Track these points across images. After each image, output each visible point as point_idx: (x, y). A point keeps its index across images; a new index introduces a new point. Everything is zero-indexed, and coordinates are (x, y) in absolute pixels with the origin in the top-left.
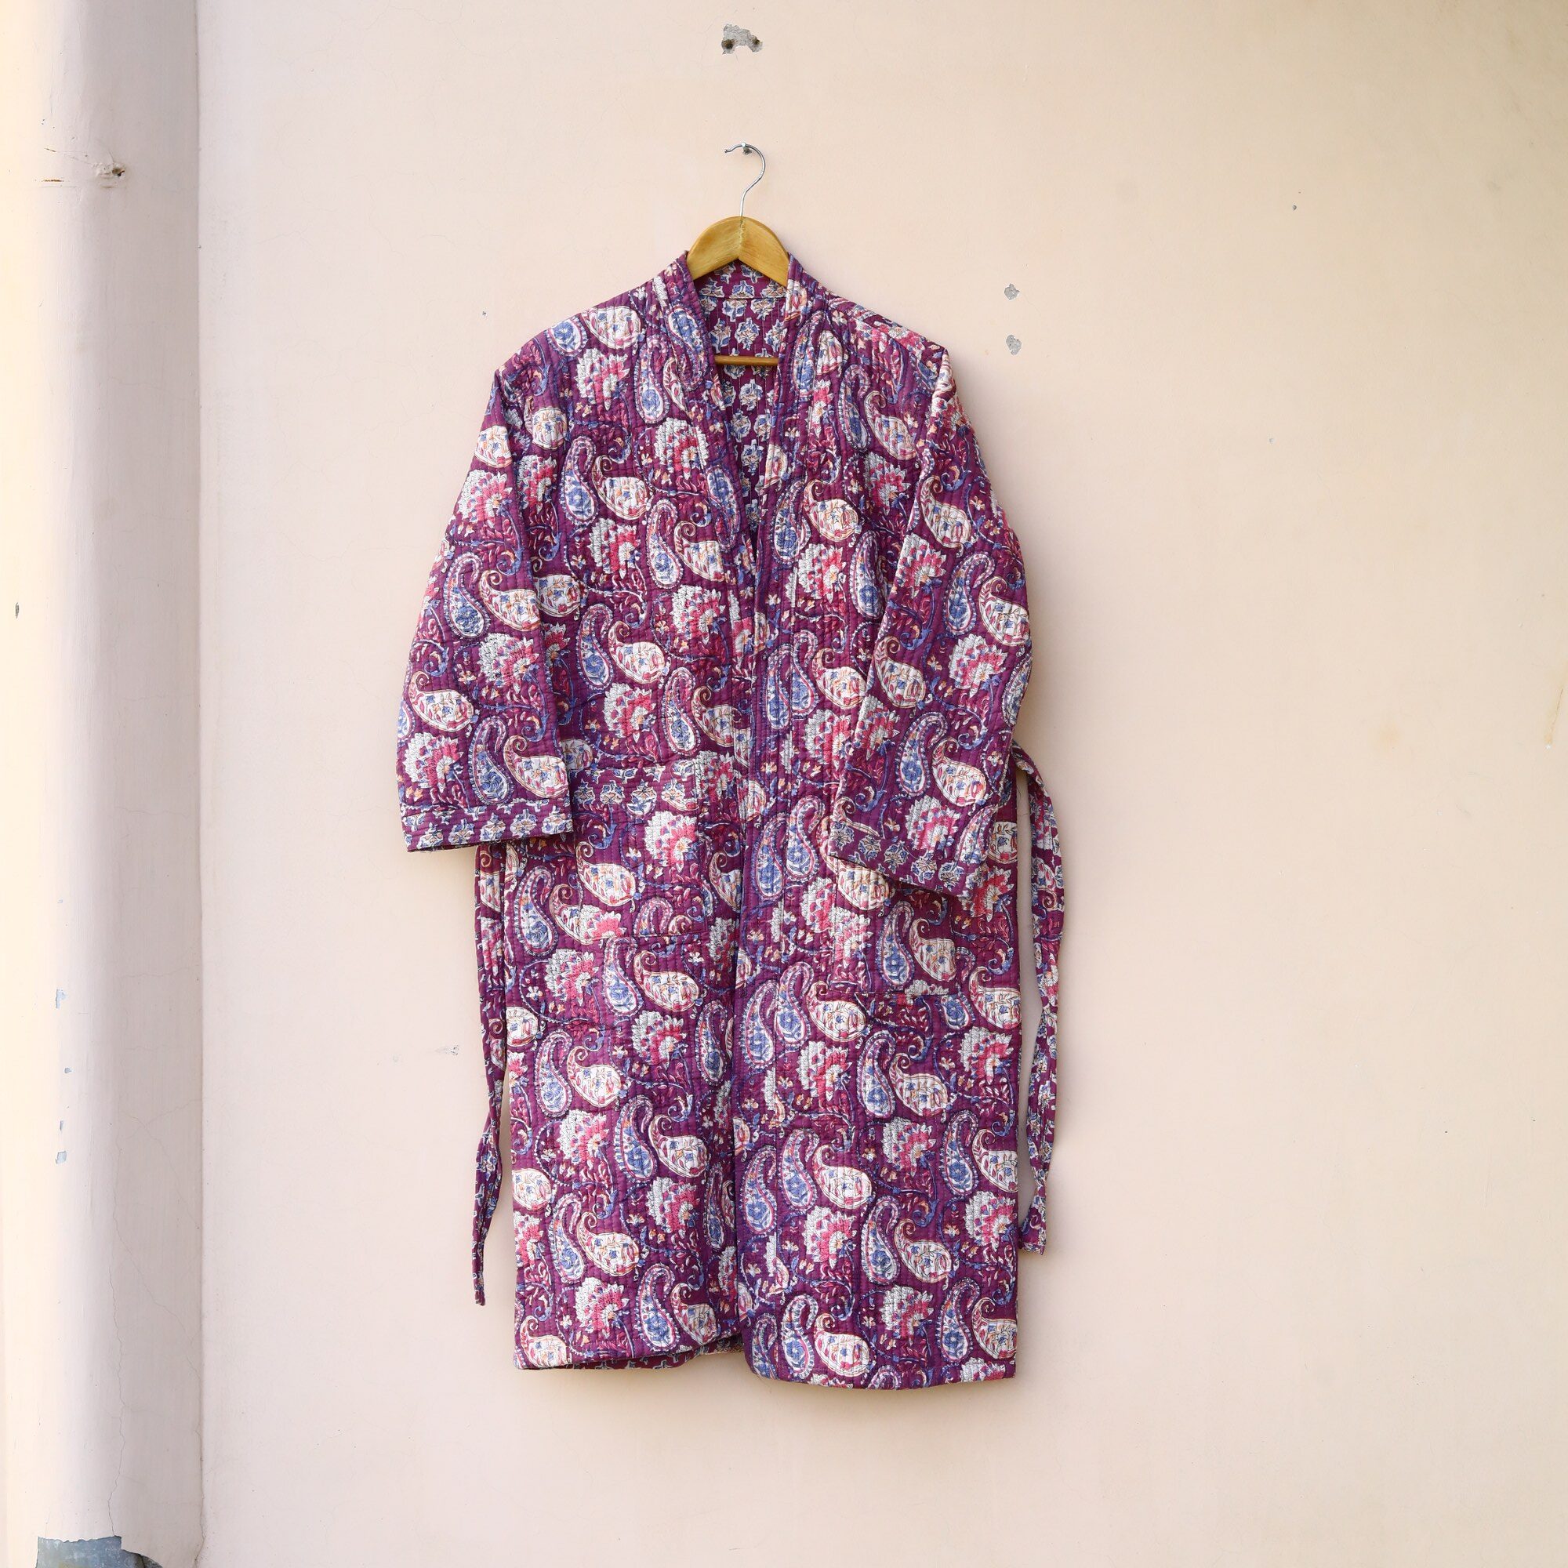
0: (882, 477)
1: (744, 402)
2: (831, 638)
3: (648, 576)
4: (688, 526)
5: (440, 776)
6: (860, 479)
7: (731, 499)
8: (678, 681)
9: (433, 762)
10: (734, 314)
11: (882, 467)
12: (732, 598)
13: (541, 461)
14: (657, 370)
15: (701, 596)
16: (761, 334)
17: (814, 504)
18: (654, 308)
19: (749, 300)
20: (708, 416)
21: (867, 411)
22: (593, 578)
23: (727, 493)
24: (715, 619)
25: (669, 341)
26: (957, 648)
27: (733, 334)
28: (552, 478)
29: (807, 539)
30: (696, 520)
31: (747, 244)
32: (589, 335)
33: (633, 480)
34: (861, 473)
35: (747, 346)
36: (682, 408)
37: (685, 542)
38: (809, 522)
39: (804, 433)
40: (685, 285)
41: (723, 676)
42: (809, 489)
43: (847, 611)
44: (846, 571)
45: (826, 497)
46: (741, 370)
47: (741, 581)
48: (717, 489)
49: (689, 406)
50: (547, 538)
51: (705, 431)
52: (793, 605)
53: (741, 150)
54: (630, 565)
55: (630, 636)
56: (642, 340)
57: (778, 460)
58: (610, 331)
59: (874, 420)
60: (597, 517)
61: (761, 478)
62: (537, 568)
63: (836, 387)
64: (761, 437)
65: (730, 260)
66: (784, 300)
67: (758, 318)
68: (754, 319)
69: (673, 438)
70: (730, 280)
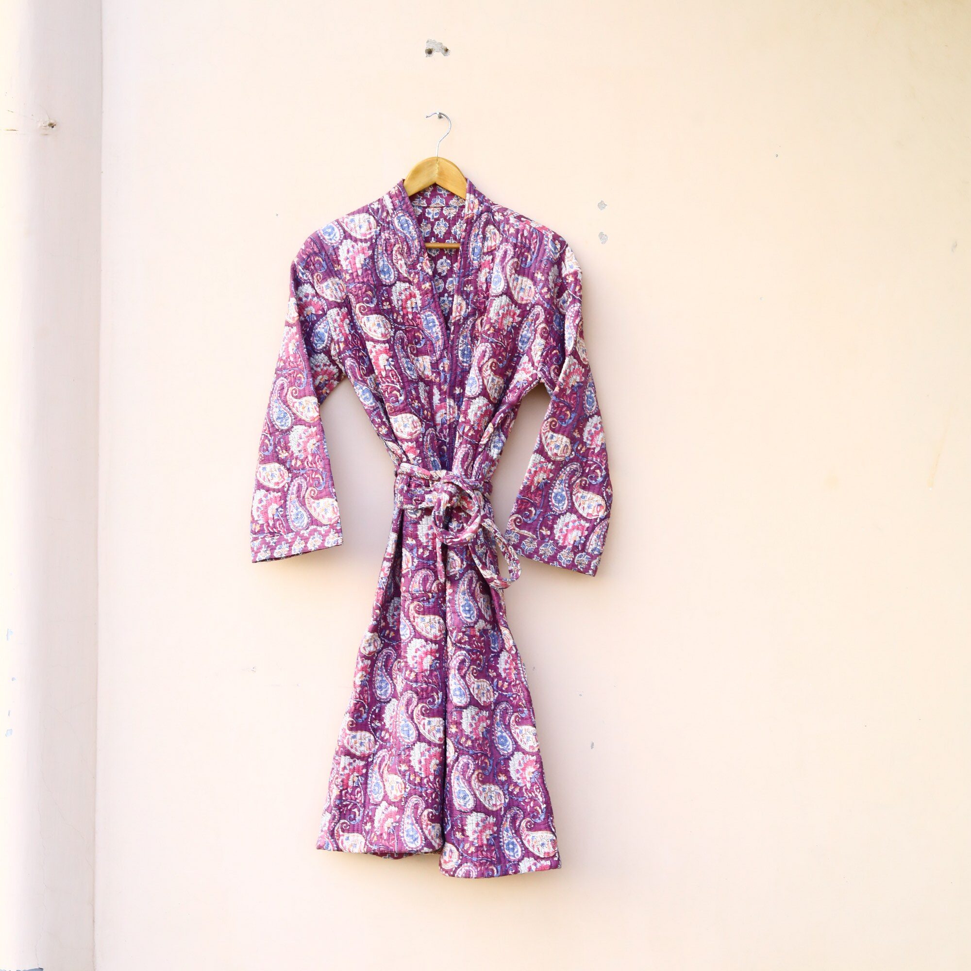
1: (440, 271)
4: (412, 347)
5: (270, 516)
7: (438, 329)
9: (266, 507)
10: (433, 216)
14: (389, 252)
16: (450, 228)
18: (385, 214)
19: (442, 208)
20: (421, 279)
23: (435, 326)
25: (395, 234)
26: (588, 424)
27: (432, 229)
30: (416, 343)
31: (441, 173)
32: (345, 231)
35: (441, 236)
36: (406, 275)
37: (413, 357)
39: (476, 288)
40: (404, 199)
46: (437, 251)
48: (428, 324)
51: (419, 289)
53: (437, 116)
56: (378, 233)
57: (460, 305)
58: (358, 228)
61: (451, 316)
64: (450, 292)
65: (431, 183)
66: (463, 207)
67: (448, 218)
68: (445, 219)
69: (401, 293)
70: (430, 195)
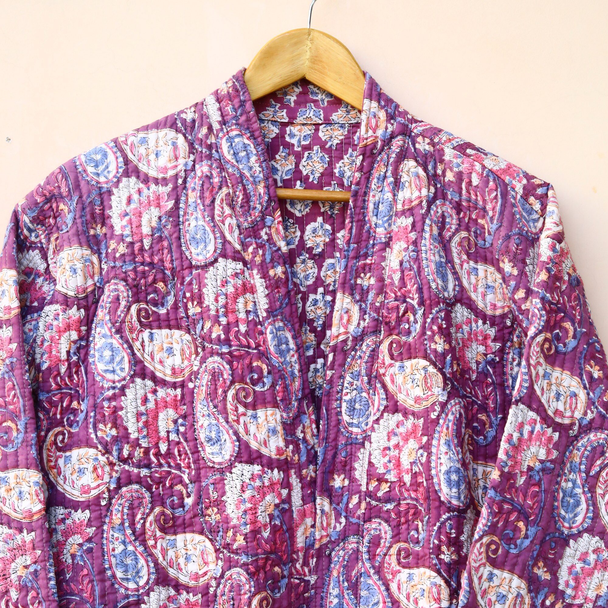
0: (470, 334)
1: (309, 244)
2: (408, 530)
3: (195, 451)
4: (244, 389)
6: (446, 334)
7: (293, 358)
8: (232, 586)
10: (299, 141)
11: (469, 322)
12: (294, 480)
13: (64, 311)
14: (208, 202)
15: (260, 477)
16: (331, 164)
17: (391, 365)
18: (204, 130)
19: (317, 125)
20: (268, 258)
21: (455, 255)
22: (125, 453)
23: (289, 350)
24: (277, 506)
25: (222, 168)
26: (568, 551)
27: (297, 165)
28: (79, 331)
29: (382, 408)
30: (255, 383)
31: (316, 60)
32: (127, 161)
33: (177, 333)
34: (448, 328)
35: (314, 178)
36: (238, 247)
37: (241, 409)
38: (384, 386)
39: (380, 280)
40: (242, 104)
41: (283, 577)
42: (384, 347)
43: (427, 498)
44: (427, 447)
45: (405, 356)
46: (306, 206)
47: (304, 459)
48: (278, 345)
49: (245, 246)
50: (75, 404)
51: (265, 276)
52: (364, 488)
54: (173, 437)
55: (173, 526)
56: (189, 167)
57: (348, 311)
58: (152, 157)
59: (462, 266)
60: (132, 377)
61: (328, 333)
62: (62, 441)
63: (419, 225)
64: (329, 285)
65: (296, 77)
66: (357, 125)
67: (327, 146)
68: (323, 148)
69: (226, 282)
70: (295, 102)
